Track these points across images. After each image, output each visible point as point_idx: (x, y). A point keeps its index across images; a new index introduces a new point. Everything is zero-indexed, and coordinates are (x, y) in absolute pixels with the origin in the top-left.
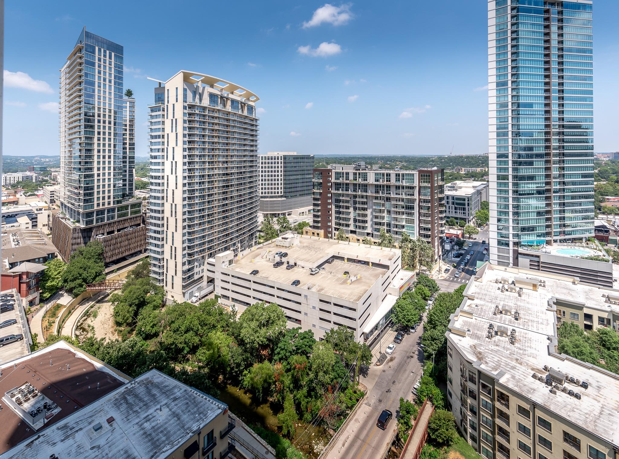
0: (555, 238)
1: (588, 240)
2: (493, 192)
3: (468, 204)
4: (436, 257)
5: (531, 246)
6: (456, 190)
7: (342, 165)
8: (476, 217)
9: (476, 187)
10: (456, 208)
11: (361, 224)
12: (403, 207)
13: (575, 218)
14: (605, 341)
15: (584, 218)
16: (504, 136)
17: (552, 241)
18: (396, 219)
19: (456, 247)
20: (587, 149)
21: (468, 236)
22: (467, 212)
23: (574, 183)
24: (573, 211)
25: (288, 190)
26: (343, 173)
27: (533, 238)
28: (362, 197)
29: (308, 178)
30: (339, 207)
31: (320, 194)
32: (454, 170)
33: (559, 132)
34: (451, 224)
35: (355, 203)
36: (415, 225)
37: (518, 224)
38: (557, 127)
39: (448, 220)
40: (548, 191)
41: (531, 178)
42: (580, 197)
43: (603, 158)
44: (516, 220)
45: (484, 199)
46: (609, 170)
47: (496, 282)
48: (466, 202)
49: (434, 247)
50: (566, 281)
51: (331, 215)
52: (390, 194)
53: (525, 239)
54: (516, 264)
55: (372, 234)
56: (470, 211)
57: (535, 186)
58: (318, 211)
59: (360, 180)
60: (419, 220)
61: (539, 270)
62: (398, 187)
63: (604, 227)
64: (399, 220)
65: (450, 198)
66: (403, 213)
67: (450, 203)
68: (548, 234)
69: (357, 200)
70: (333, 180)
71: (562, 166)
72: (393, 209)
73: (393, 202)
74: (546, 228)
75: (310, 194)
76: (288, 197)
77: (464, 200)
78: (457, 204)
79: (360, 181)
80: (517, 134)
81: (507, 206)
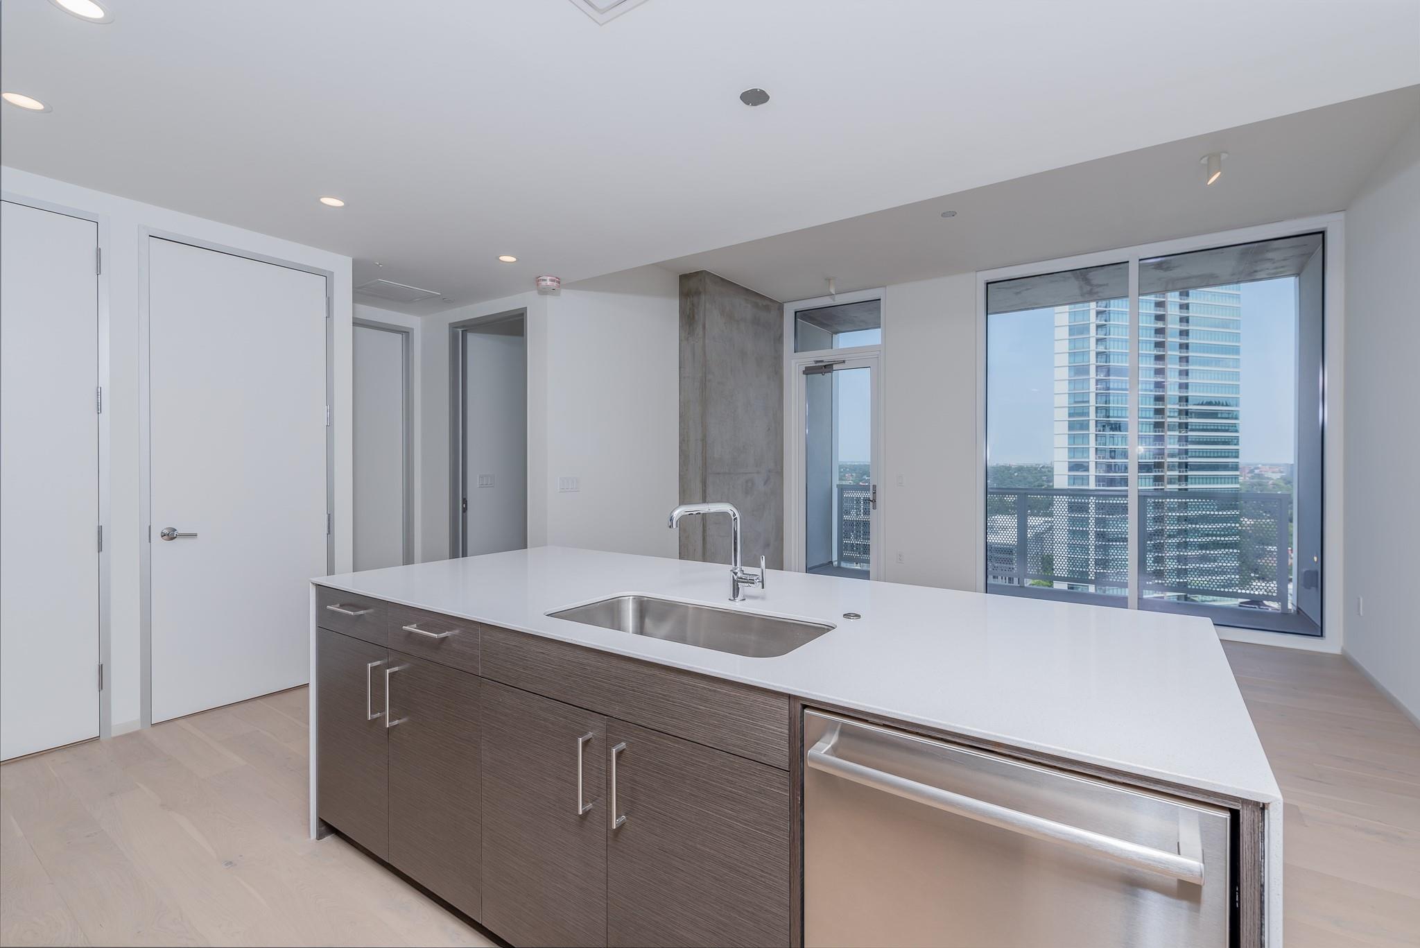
16: (1082, 429)
20: (1228, 457)
33: (1180, 424)
38: (1176, 414)
80: (1105, 427)
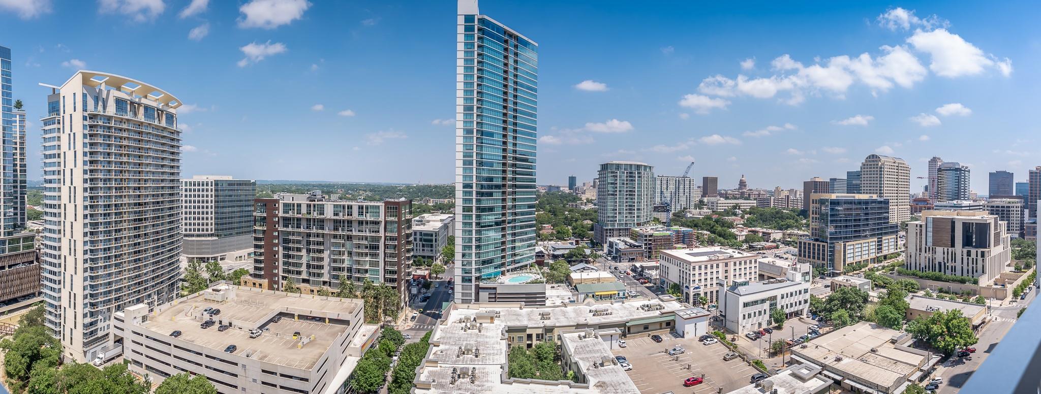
0: (508, 268)
1: (531, 266)
2: (459, 226)
3: (436, 239)
4: (403, 304)
5: (489, 279)
6: (424, 224)
7: (292, 194)
8: (443, 253)
9: (443, 220)
10: (423, 246)
11: (316, 271)
12: (367, 247)
13: (523, 247)
14: (540, 354)
15: (529, 246)
16: (469, 165)
17: (506, 271)
18: (358, 262)
19: (423, 290)
20: (531, 182)
21: (435, 276)
22: (434, 249)
23: (522, 214)
24: (522, 240)
25: (220, 227)
26: (294, 205)
27: (492, 270)
28: (318, 236)
29: (248, 211)
30: (289, 249)
31: (264, 232)
32: (422, 202)
33: (513, 164)
34: (418, 264)
35: (309, 243)
36: (380, 268)
37: (479, 258)
38: (511, 159)
39: (416, 259)
40: (504, 221)
41: (491, 209)
42: (526, 227)
43: (541, 191)
44: (478, 253)
45: (450, 234)
46: (545, 201)
47: (460, 323)
48: (434, 238)
49: (400, 292)
50: (514, 307)
51: (277, 260)
52: (351, 231)
53: (485, 272)
54: (477, 300)
55: (330, 283)
56: (438, 248)
57: (494, 217)
58: (261, 254)
59: (315, 213)
60: (385, 262)
61: (495, 301)
62: (361, 223)
63: (541, 252)
64: (361, 263)
65: (418, 234)
66: (366, 254)
67: (418, 240)
68: (503, 265)
69: (312, 239)
70: (281, 214)
71: (514, 197)
72: (355, 250)
73: (355, 242)
74: (501, 259)
75: (250, 232)
76: (221, 235)
77: (432, 235)
78: (425, 240)
79: (315, 215)
80: (480, 164)
81: (470, 240)
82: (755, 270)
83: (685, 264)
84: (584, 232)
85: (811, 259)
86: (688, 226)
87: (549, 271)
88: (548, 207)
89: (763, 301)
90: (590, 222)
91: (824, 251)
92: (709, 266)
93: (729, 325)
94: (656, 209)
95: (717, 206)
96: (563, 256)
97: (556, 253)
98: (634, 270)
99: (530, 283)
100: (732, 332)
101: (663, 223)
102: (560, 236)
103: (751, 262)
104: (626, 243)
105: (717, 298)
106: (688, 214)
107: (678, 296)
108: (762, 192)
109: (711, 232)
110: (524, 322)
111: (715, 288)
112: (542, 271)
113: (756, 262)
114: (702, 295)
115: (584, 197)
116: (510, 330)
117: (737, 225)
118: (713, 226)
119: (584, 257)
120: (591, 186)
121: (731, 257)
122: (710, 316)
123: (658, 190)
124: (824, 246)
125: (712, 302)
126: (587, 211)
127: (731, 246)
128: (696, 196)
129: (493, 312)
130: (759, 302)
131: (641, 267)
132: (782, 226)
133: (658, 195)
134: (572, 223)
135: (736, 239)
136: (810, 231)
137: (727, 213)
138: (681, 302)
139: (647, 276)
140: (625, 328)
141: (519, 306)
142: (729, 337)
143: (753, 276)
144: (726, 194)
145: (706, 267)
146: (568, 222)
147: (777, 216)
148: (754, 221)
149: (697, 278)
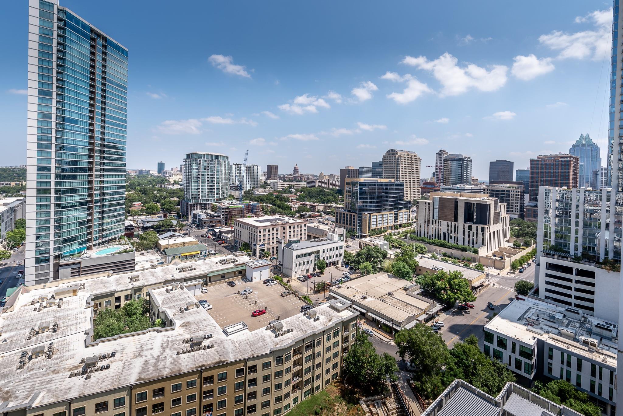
0: (95, 243)
1: (120, 238)
2: (31, 208)
5: (73, 255)
8: (8, 238)
9: (9, 204)
13: (111, 223)
15: (118, 222)
16: (46, 148)
17: (92, 246)
20: (121, 166)
23: (111, 194)
24: (110, 217)
27: (75, 247)
33: (101, 150)
37: (60, 237)
38: (99, 146)
40: (90, 202)
41: (75, 191)
42: (116, 205)
43: (132, 174)
44: (57, 233)
45: (19, 216)
46: (136, 183)
47: (33, 304)
50: (102, 277)
53: (66, 250)
54: (56, 278)
57: (78, 198)
61: (79, 275)
63: (131, 226)
68: (89, 240)
71: (102, 179)
74: (87, 235)
80: (61, 148)
81: (47, 221)
82: (304, 231)
83: (253, 228)
84: (171, 206)
85: (345, 225)
86: (256, 201)
87: (138, 241)
88: (138, 188)
89: (310, 254)
90: (176, 199)
91: (354, 219)
92: (271, 229)
93: (285, 271)
94: (231, 188)
95: (277, 186)
96: (152, 227)
97: (145, 225)
98: (214, 234)
99: (118, 253)
100: (288, 276)
101: (237, 198)
102: (150, 211)
103: (301, 226)
104: (207, 214)
105: (277, 253)
106: (256, 192)
107: (248, 252)
108: (310, 177)
109: (273, 205)
110: (113, 287)
111: (276, 245)
112: (132, 241)
113: (305, 226)
114: (266, 250)
115: (171, 180)
116: (96, 298)
117: (291, 199)
118: (275, 201)
119: (171, 227)
120: (178, 171)
121: (287, 223)
122: (271, 265)
123: (233, 174)
124: (354, 216)
125: (273, 255)
126: (174, 190)
127: (287, 215)
128: (262, 179)
129: (76, 285)
130: (307, 255)
131: (220, 231)
132: (324, 200)
133: (233, 178)
134: (160, 200)
135: (291, 210)
136: (344, 205)
137: (285, 191)
138: (250, 256)
139: (224, 238)
140: (207, 278)
141: (107, 274)
142: (285, 280)
143: (303, 236)
144: (284, 177)
145: (269, 230)
146: (156, 199)
147: (321, 193)
148: (304, 197)
149: (262, 238)
